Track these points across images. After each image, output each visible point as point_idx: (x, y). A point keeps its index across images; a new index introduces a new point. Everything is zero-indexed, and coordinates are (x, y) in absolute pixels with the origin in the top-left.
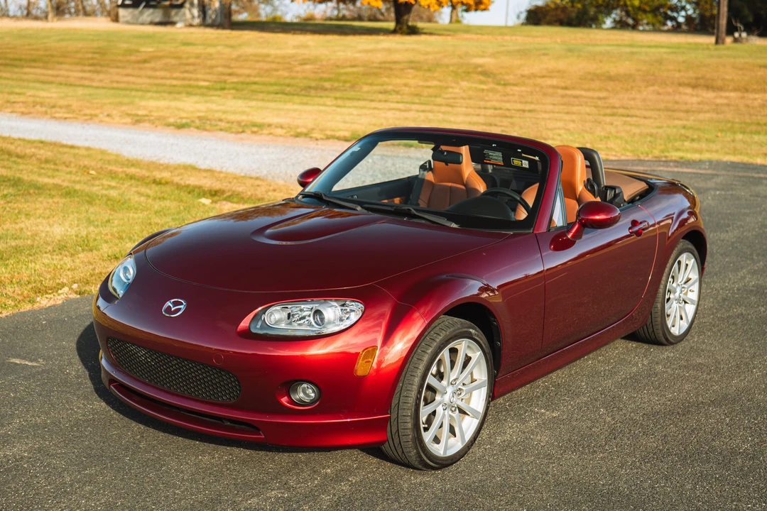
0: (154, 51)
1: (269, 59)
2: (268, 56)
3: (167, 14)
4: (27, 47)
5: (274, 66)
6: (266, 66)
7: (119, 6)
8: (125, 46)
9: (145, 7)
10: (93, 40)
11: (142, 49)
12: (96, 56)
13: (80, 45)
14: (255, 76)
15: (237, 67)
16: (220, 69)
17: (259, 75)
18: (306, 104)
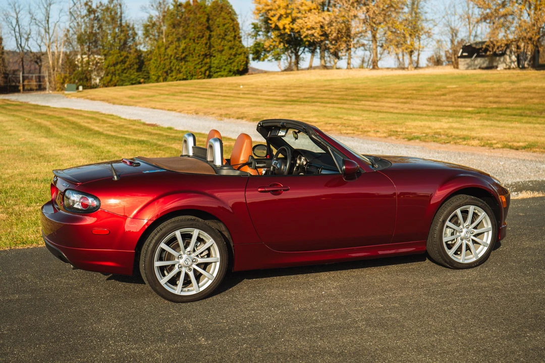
0: (457, 87)
1: (533, 90)
2: (534, 88)
3: (491, 61)
4: (377, 88)
5: (532, 95)
6: (526, 95)
7: (458, 57)
8: (439, 84)
9: (476, 57)
10: (422, 81)
11: (448, 87)
12: (414, 92)
13: (410, 85)
14: (512, 103)
15: (504, 97)
16: (491, 99)
17: (516, 103)
18: (530, 123)
